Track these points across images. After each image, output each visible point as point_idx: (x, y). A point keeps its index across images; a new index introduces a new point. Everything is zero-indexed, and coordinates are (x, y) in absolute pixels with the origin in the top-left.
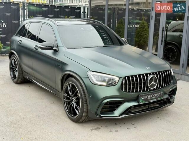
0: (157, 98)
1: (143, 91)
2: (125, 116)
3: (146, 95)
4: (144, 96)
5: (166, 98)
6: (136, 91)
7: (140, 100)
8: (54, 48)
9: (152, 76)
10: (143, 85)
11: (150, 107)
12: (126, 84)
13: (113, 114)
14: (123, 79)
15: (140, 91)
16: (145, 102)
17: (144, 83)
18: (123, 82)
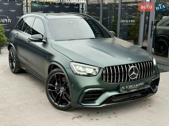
0: (138, 88)
1: (124, 81)
2: (106, 105)
3: (127, 85)
4: (125, 86)
5: (148, 88)
6: (117, 81)
7: (121, 90)
8: (43, 40)
9: (133, 67)
10: (124, 75)
11: (131, 97)
12: (106, 74)
13: (94, 103)
14: (104, 69)
15: (121, 81)
16: (126, 92)
17: (125, 74)
18: (104, 72)
